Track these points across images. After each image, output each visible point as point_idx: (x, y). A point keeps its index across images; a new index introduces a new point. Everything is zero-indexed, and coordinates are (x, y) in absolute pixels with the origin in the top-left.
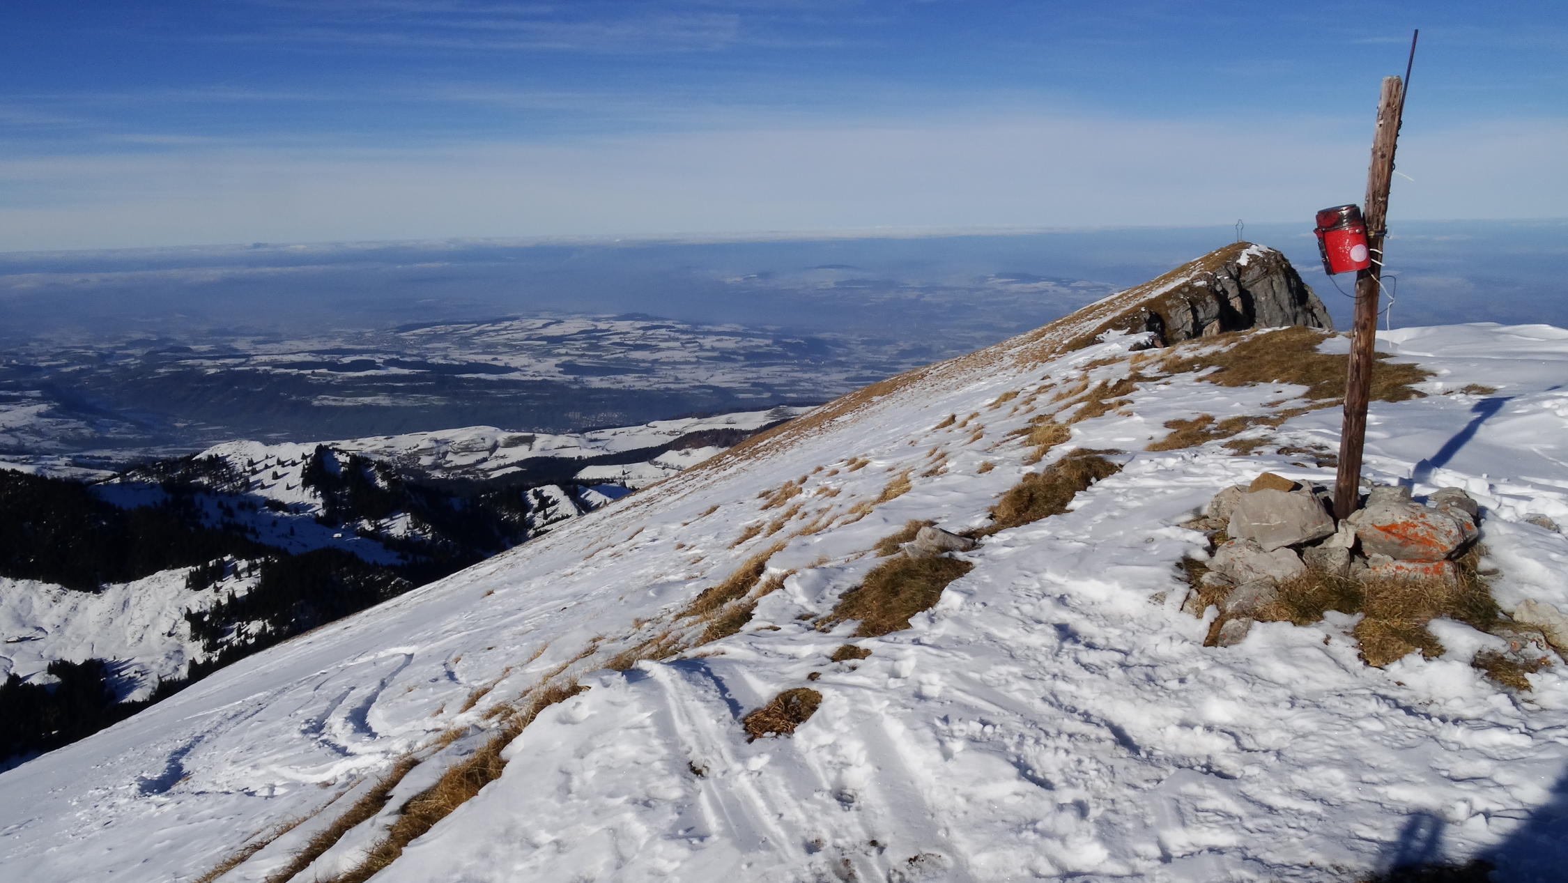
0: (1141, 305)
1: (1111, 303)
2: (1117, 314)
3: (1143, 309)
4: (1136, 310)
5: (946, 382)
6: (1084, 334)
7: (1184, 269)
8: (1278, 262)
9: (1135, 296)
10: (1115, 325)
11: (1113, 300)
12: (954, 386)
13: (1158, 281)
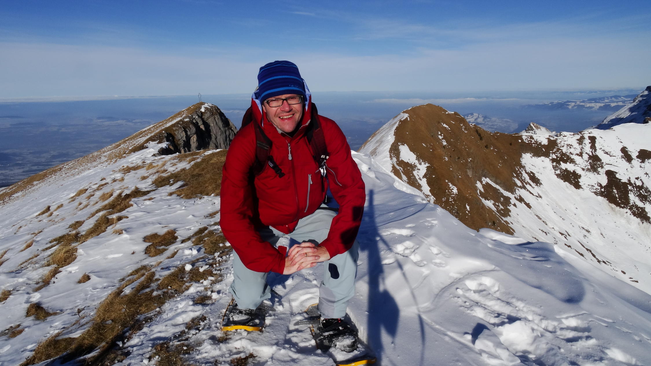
0: (163, 130)
1: (149, 129)
2: (153, 134)
3: (164, 132)
4: (160, 132)
5: (73, 171)
6: (138, 144)
7: (179, 114)
8: (216, 110)
9: (160, 126)
10: (152, 139)
11: (150, 128)
12: (77, 173)
13: (169, 119)
